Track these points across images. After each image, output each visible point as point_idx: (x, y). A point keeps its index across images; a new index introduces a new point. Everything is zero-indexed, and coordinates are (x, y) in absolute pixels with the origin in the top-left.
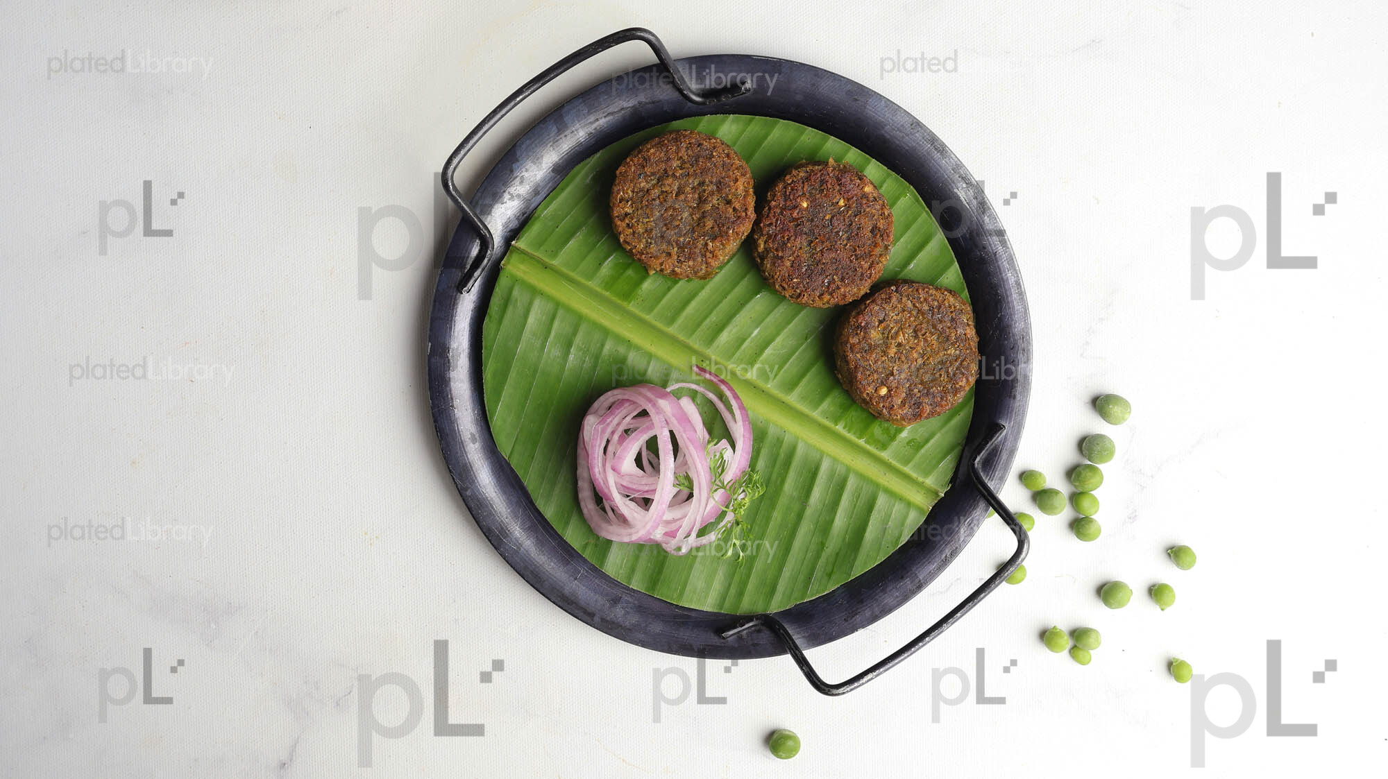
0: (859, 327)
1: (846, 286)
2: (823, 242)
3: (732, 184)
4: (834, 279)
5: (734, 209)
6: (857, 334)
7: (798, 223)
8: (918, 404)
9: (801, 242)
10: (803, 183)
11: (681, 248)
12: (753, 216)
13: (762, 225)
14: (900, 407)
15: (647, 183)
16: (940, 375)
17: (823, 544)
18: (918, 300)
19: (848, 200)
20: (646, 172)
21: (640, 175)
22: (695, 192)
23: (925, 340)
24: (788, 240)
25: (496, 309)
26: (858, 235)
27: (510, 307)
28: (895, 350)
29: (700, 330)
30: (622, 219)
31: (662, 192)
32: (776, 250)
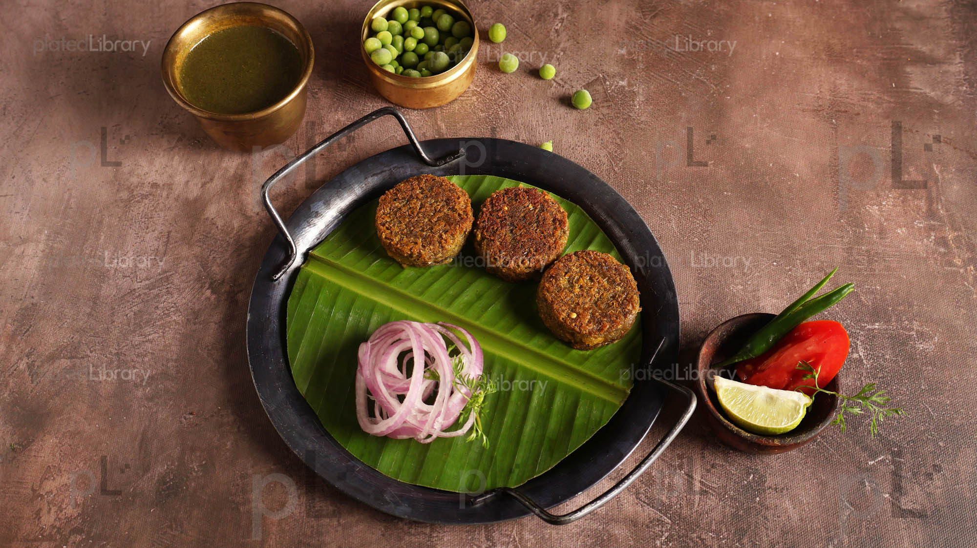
2: (520, 230)
3: (456, 200)
4: (530, 251)
5: (459, 214)
7: (502, 219)
8: (600, 322)
9: (505, 231)
10: (503, 196)
11: (425, 238)
12: (472, 218)
13: (478, 222)
14: (587, 325)
15: (400, 203)
16: (613, 304)
17: (543, 436)
18: (591, 258)
19: (535, 204)
20: (398, 198)
21: (395, 200)
22: (432, 206)
23: (599, 282)
24: (497, 230)
25: (297, 291)
26: (543, 223)
27: (307, 289)
28: (578, 290)
29: (441, 298)
30: (384, 225)
31: (410, 208)
32: (490, 236)
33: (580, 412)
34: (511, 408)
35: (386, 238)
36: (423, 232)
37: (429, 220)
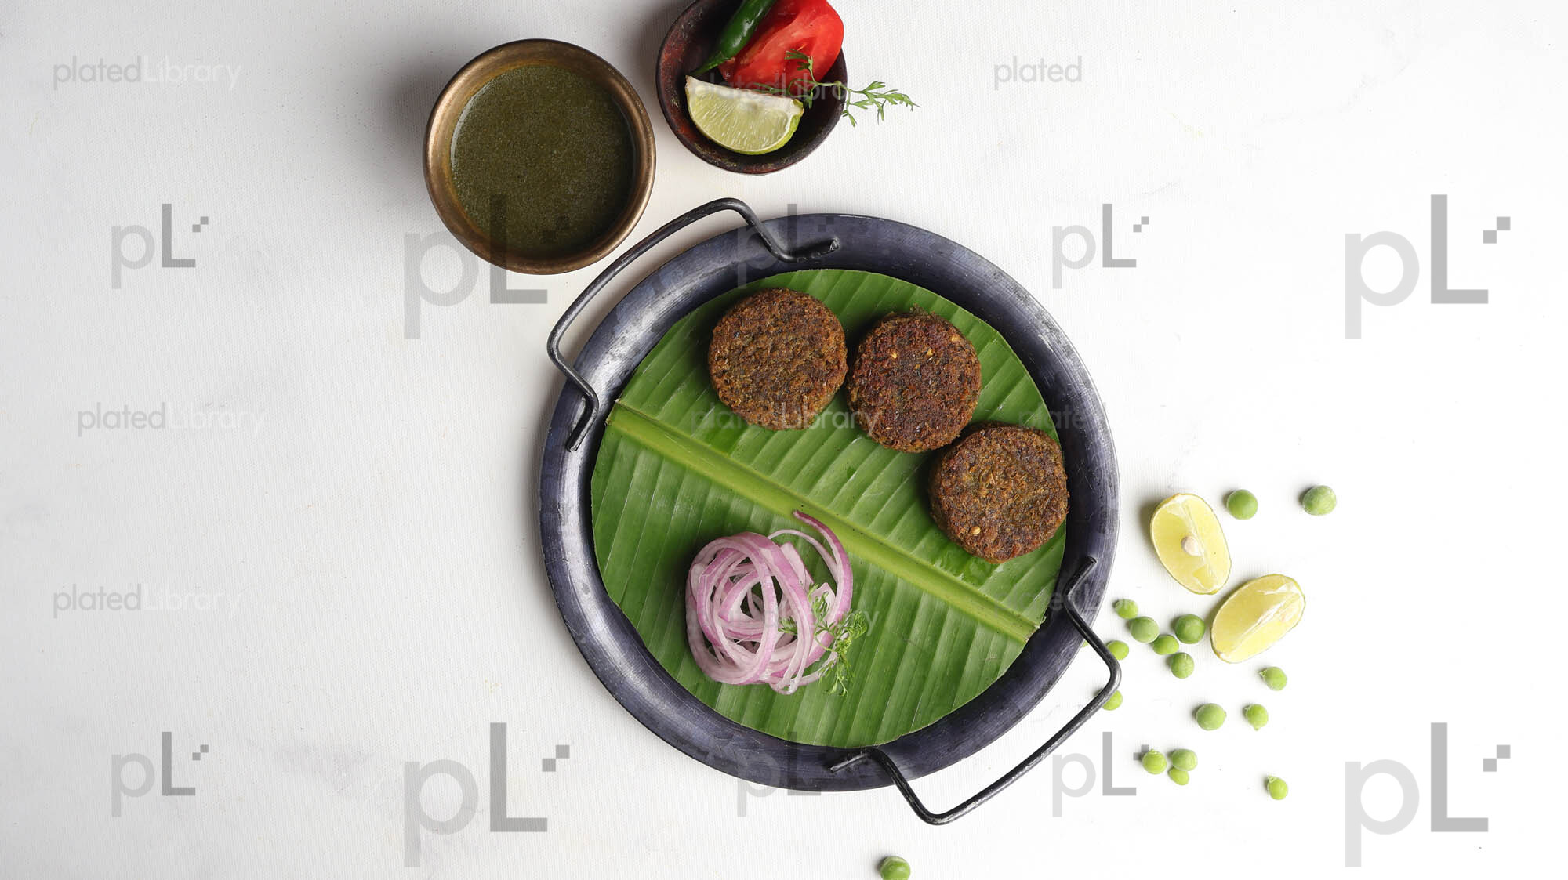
0: (951, 471)
1: (937, 432)
2: (913, 391)
3: (824, 339)
4: (925, 426)
5: (827, 363)
6: (949, 478)
7: (888, 374)
8: (1010, 543)
9: (892, 391)
10: (892, 335)
11: (778, 402)
12: (845, 368)
13: (854, 376)
14: (993, 546)
15: (743, 340)
18: (1007, 443)
19: (936, 350)
20: (741, 332)
21: (736, 334)
22: (789, 347)
23: (1015, 481)
24: (880, 390)
25: (603, 462)
26: (946, 382)
27: (616, 462)
28: (986, 491)
30: (720, 376)
31: (758, 349)
32: (869, 400)
36: (777, 389)
37: (785, 371)
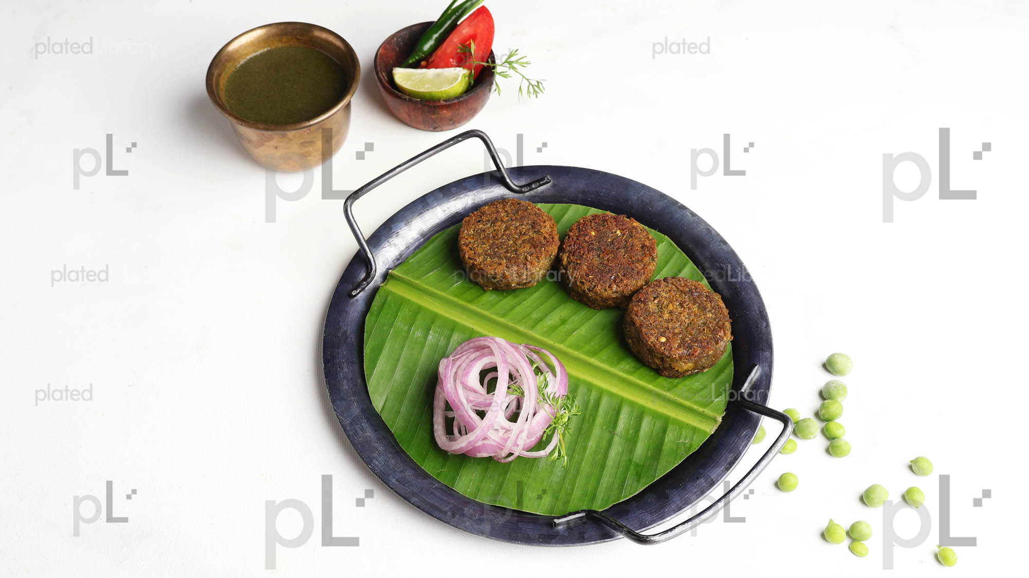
0: (640, 301)
1: (628, 279)
2: (608, 254)
3: (542, 224)
4: (618, 275)
5: (545, 238)
6: (639, 305)
7: (589, 244)
8: (690, 347)
9: (593, 255)
10: (591, 222)
12: (558, 241)
13: (564, 246)
14: (677, 349)
15: (484, 225)
16: (704, 329)
17: (630, 461)
18: (680, 285)
19: (623, 230)
20: (483, 220)
21: (479, 221)
22: (517, 229)
23: (689, 308)
24: (583, 254)
25: (376, 308)
26: (632, 249)
27: (386, 307)
28: (668, 315)
29: (524, 321)
30: (467, 246)
31: (495, 230)
32: (576, 260)
33: (669, 437)
34: (596, 432)
35: (469, 258)
36: (508, 253)
37: (514, 242)
